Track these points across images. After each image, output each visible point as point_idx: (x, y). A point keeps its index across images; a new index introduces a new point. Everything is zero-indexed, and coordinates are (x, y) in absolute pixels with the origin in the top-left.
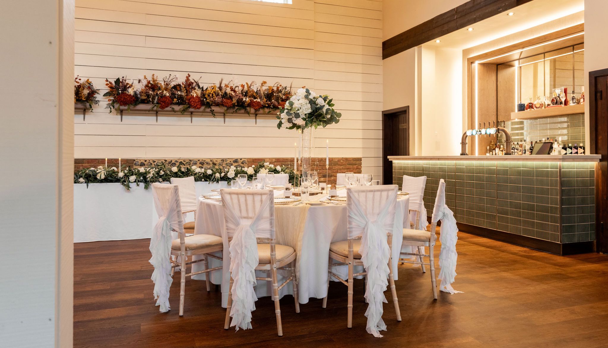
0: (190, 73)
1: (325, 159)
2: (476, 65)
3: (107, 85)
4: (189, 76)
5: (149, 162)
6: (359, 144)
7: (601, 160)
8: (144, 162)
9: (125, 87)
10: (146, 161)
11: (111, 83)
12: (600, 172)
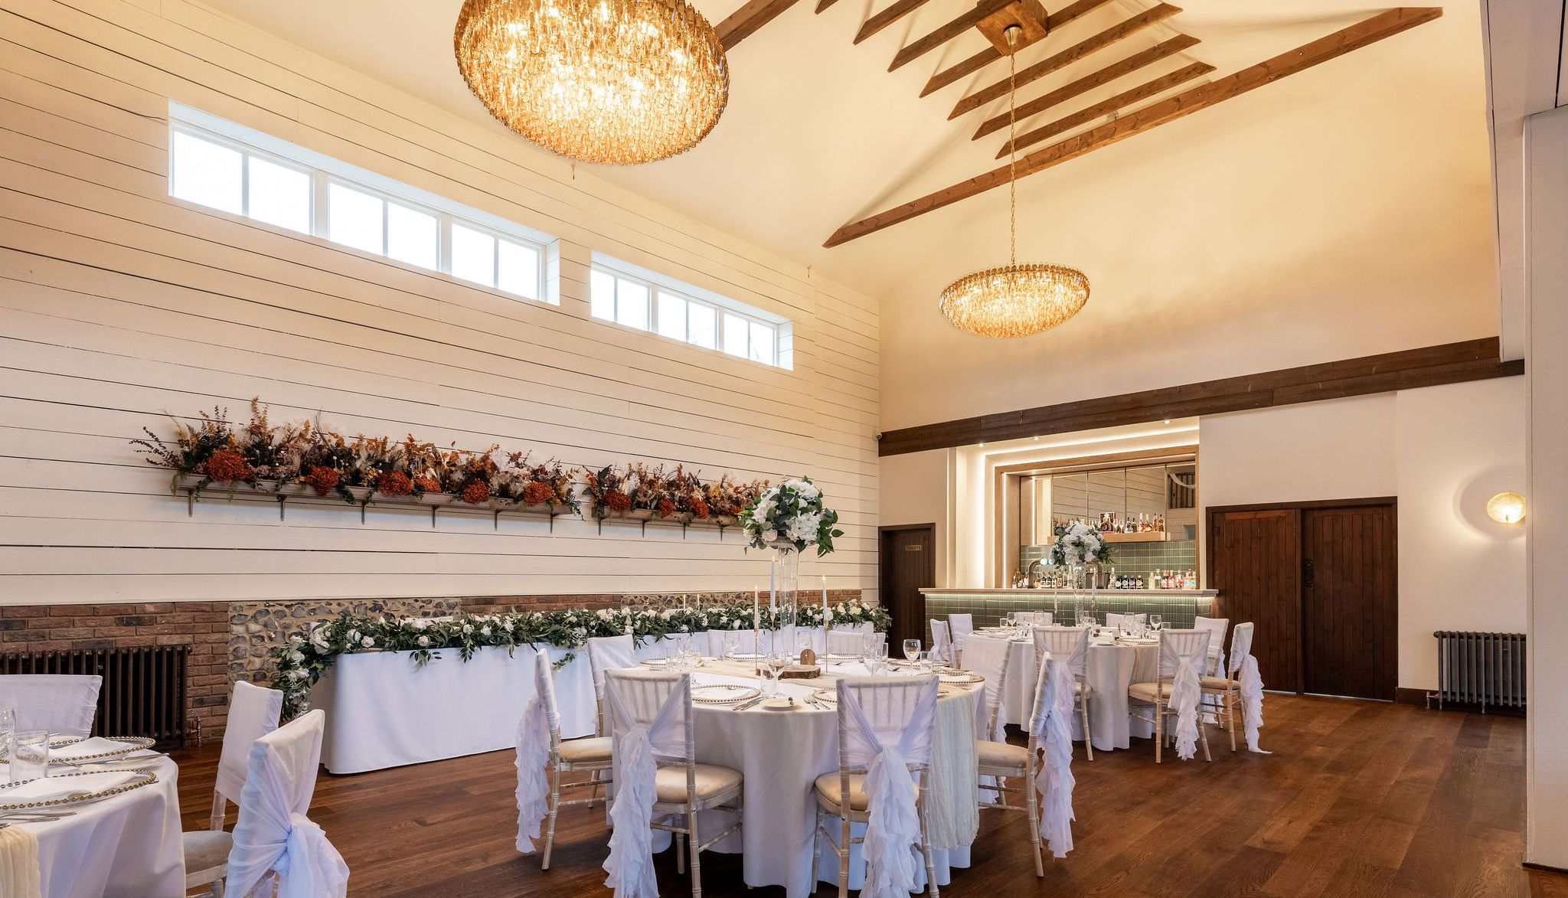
0: (682, 463)
1: (821, 592)
2: (1004, 475)
3: (588, 476)
4: (681, 466)
5: (640, 600)
6: (856, 570)
7: (1218, 595)
8: (634, 599)
9: (615, 482)
10: (636, 597)
11: (592, 474)
12: (1217, 607)
